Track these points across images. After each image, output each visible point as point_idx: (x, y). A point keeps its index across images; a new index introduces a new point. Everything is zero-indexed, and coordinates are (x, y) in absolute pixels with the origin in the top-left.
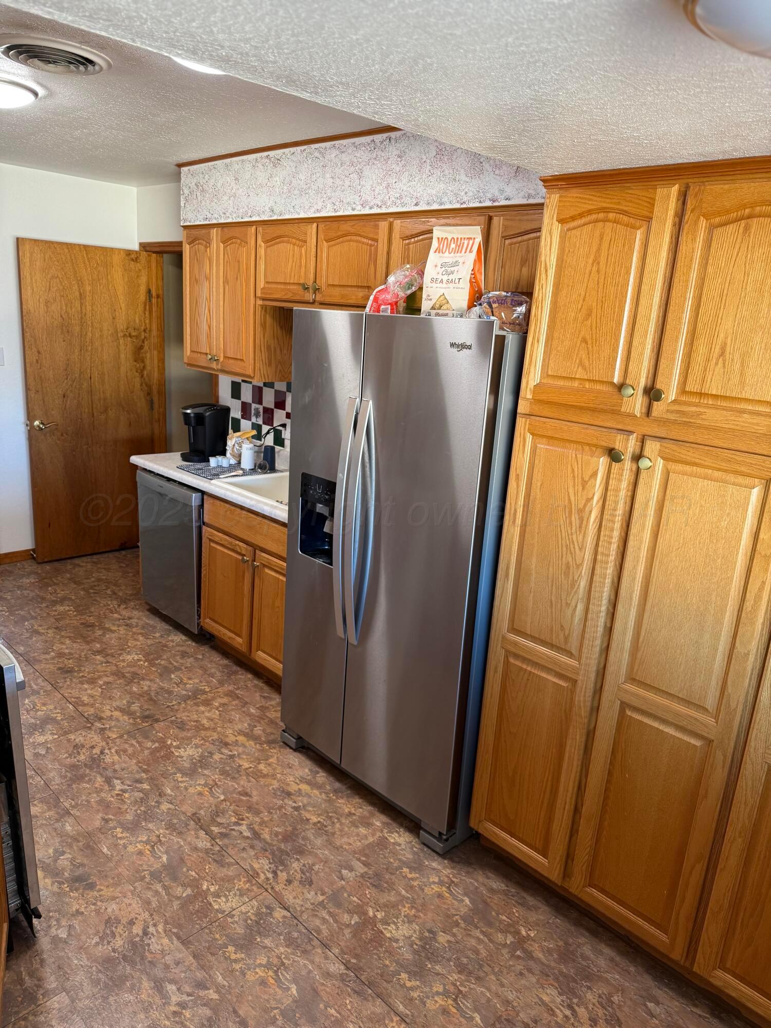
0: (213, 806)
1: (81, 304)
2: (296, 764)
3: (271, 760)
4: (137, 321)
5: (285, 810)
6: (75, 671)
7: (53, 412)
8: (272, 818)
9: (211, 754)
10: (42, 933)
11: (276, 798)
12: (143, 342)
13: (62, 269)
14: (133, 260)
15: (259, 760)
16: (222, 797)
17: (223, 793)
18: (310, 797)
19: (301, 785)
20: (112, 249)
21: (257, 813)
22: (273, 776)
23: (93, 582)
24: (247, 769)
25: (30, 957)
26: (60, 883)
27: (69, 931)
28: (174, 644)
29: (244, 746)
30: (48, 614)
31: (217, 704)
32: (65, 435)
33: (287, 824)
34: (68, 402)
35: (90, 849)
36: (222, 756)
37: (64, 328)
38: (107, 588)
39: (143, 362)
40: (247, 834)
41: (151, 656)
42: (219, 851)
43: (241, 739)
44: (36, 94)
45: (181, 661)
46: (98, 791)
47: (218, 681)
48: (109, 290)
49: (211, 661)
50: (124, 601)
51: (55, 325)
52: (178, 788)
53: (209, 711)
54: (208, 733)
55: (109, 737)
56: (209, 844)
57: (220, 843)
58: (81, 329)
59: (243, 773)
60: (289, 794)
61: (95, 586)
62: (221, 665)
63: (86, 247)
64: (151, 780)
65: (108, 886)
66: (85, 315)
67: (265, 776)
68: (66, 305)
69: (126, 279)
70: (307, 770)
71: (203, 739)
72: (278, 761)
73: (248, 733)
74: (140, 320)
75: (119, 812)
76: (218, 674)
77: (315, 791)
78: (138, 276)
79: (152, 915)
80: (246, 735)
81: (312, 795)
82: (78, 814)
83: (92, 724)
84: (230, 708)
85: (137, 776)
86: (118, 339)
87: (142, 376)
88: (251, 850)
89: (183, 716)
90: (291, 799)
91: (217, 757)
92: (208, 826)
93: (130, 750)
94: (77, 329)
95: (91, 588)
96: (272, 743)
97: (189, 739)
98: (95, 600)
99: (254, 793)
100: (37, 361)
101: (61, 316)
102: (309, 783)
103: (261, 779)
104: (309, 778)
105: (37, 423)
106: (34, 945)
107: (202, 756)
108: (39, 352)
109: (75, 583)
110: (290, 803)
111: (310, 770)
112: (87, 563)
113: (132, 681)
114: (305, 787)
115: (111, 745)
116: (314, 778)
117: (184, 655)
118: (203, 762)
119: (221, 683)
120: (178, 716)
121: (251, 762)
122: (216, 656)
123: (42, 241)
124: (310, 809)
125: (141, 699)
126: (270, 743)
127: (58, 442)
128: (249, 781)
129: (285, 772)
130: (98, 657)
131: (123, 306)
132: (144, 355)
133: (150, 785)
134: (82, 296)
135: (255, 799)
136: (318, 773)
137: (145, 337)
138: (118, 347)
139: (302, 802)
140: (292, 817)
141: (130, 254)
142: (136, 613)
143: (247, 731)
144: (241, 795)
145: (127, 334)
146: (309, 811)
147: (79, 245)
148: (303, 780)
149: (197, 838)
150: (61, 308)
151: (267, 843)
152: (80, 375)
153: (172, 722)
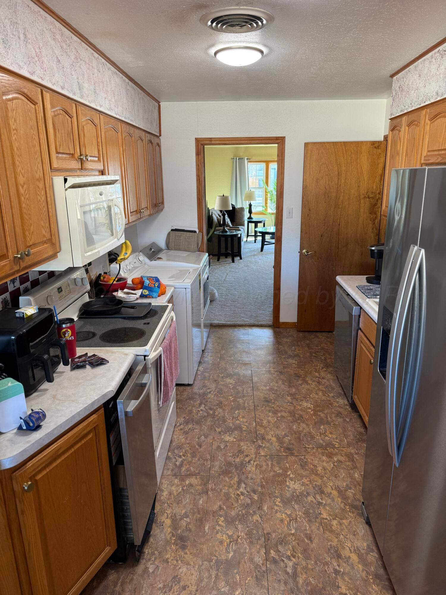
0: (283, 535)
1: (338, 179)
2: (361, 534)
3: (344, 521)
4: (375, 187)
5: (328, 567)
6: (271, 403)
7: (314, 245)
8: (315, 568)
9: (308, 494)
10: (144, 561)
11: (327, 553)
12: (377, 201)
13: (329, 158)
14: (376, 148)
15: (336, 516)
16: (293, 531)
17: (296, 529)
18: (353, 568)
19: (353, 554)
20: (362, 142)
21: (307, 558)
22: (337, 535)
23: (319, 349)
24: (323, 518)
25: (130, 572)
26: (173, 535)
27: (155, 569)
28: (337, 405)
29: (333, 500)
30: (282, 362)
31: (335, 459)
32: (319, 259)
33: (321, 580)
34: (324, 240)
35: (201, 522)
36: (314, 500)
37: (326, 194)
38: (324, 354)
39: (375, 214)
40: (289, 570)
41: (318, 408)
42: (264, 572)
43: (335, 493)
44: (262, 52)
45: (334, 419)
46: (230, 486)
47: (348, 442)
48: (357, 169)
49: (353, 426)
50: (327, 366)
51: (321, 193)
52: (272, 508)
53: (327, 462)
54: (317, 478)
55: (259, 453)
56: (261, 562)
57: (268, 566)
58: (337, 194)
59: (319, 520)
60: (339, 556)
61: (318, 352)
62: (357, 431)
63: (345, 143)
64: (262, 494)
65: (191, 554)
66: (340, 186)
67: (332, 531)
68: (329, 181)
69: (370, 161)
70: (365, 544)
71: (310, 481)
72: (349, 525)
73: (342, 491)
74: (377, 187)
75: (231, 507)
76: (352, 437)
77: (360, 566)
78: (378, 158)
79: (197, 591)
80: (340, 492)
81: (356, 568)
82: (211, 496)
83: (257, 441)
84: (343, 466)
85: (256, 488)
86: (360, 200)
87: (374, 223)
88: (284, 585)
89: (309, 458)
90: (338, 561)
91: (310, 498)
92: (270, 548)
93: (264, 467)
94: (334, 195)
95: (315, 353)
96: (354, 508)
97: (302, 476)
98: (312, 361)
99: (316, 541)
100: (308, 215)
101: (325, 188)
102: (360, 556)
103: (327, 533)
104: (363, 552)
105: (304, 251)
106: (136, 566)
107: (301, 493)
108: (310, 210)
109: (308, 347)
110: (335, 564)
111: (368, 546)
112: (323, 336)
113: (296, 421)
114: (354, 557)
115: (257, 459)
116: (367, 554)
117: (339, 415)
118: (298, 498)
119: (349, 445)
120: (306, 457)
121: (330, 515)
122: (359, 423)
123: (318, 143)
124: (347, 579)
125: (294, 435)
126: (353, 506)
127: (315, 263)
128: (318, 529)
129: (348, 537)
130: (289, 398)
131: (366, 178)
132: (377, 209)
133: (258, 498)
134: (339, 174)
135: (314, 545)
136: (372, 551)
137: (379, 198)
138: (359, 205)
139: (344, 569)
140: (329, 577)
141: (374, 144)
142: (329, 376)
143: (342, 489)
144: (307, 537)
145: (367, 196)
146: (344, 580)
147: (341, 142)
148: (357, 551)
149: (258, 552)
150: (326, 183)
151: (297, 587)
152: (333, 223)
153: (300, 459)
